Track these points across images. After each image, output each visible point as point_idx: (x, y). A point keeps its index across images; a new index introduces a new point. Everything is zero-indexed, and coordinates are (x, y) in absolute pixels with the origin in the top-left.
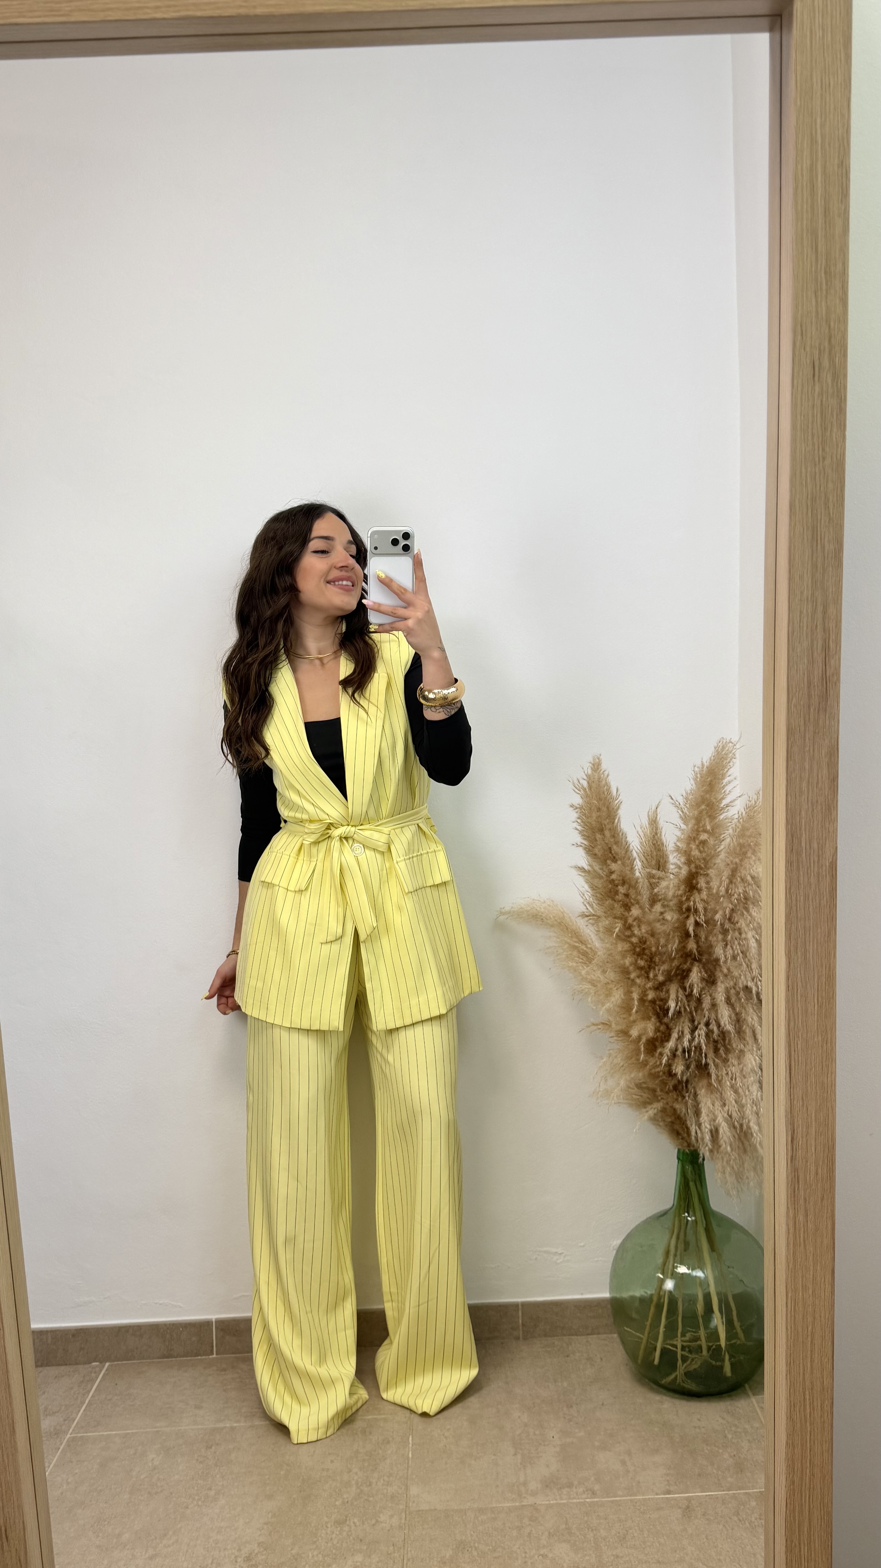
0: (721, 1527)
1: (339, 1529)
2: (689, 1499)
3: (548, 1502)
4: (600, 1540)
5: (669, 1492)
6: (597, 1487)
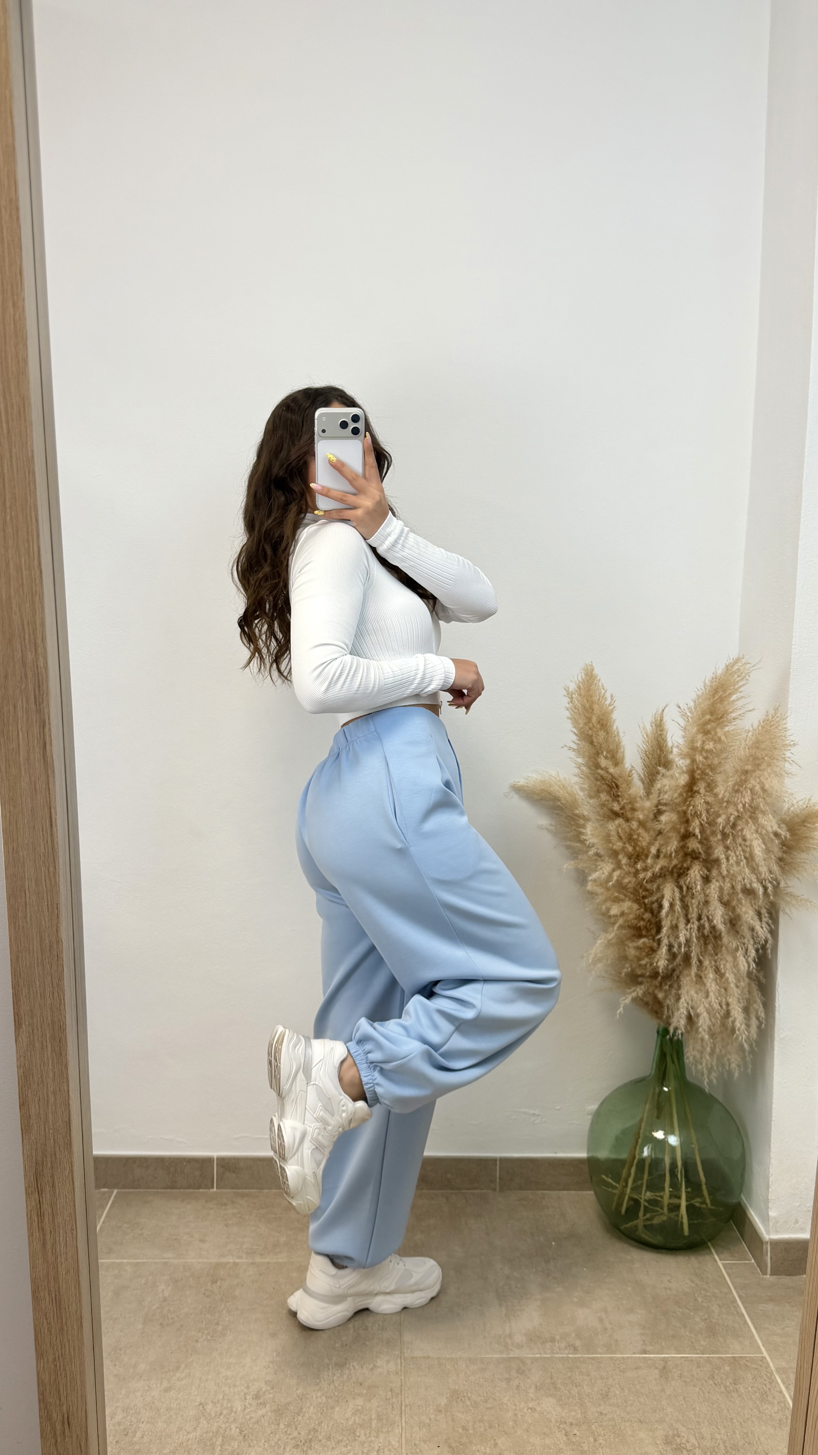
0: (697, 1389)
1: (340, 1371)
2: (665, 1360)
3: (533, 1356)
4: (584, 1396)
5: (645, 1352)
6: (578, 1343)
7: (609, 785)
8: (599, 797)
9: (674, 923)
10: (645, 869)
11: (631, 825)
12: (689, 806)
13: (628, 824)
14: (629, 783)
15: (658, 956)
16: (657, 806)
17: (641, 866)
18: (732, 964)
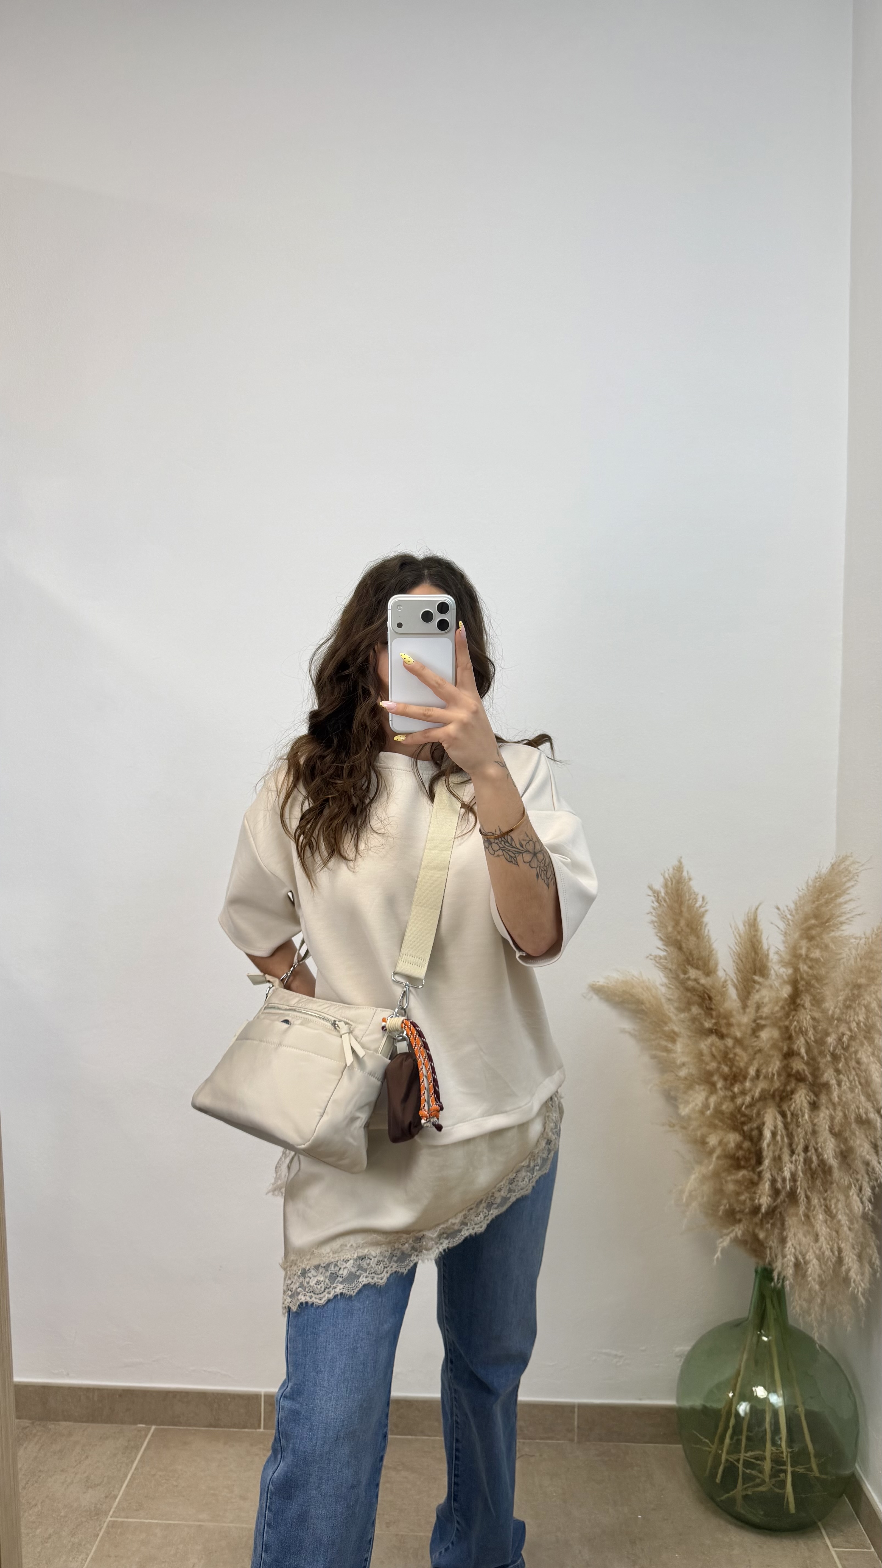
7: (700, 996)
8: (690, 1010)
9: (777, 1153)
10: (743, 1093)
11: (726, 1042)
12: (791, 1022)
13: (723, 1042)
14: (724, 994)
15: (759, 1191)
16: (755, 1021)
17: (739, 1089)
18: (844, 1203)
